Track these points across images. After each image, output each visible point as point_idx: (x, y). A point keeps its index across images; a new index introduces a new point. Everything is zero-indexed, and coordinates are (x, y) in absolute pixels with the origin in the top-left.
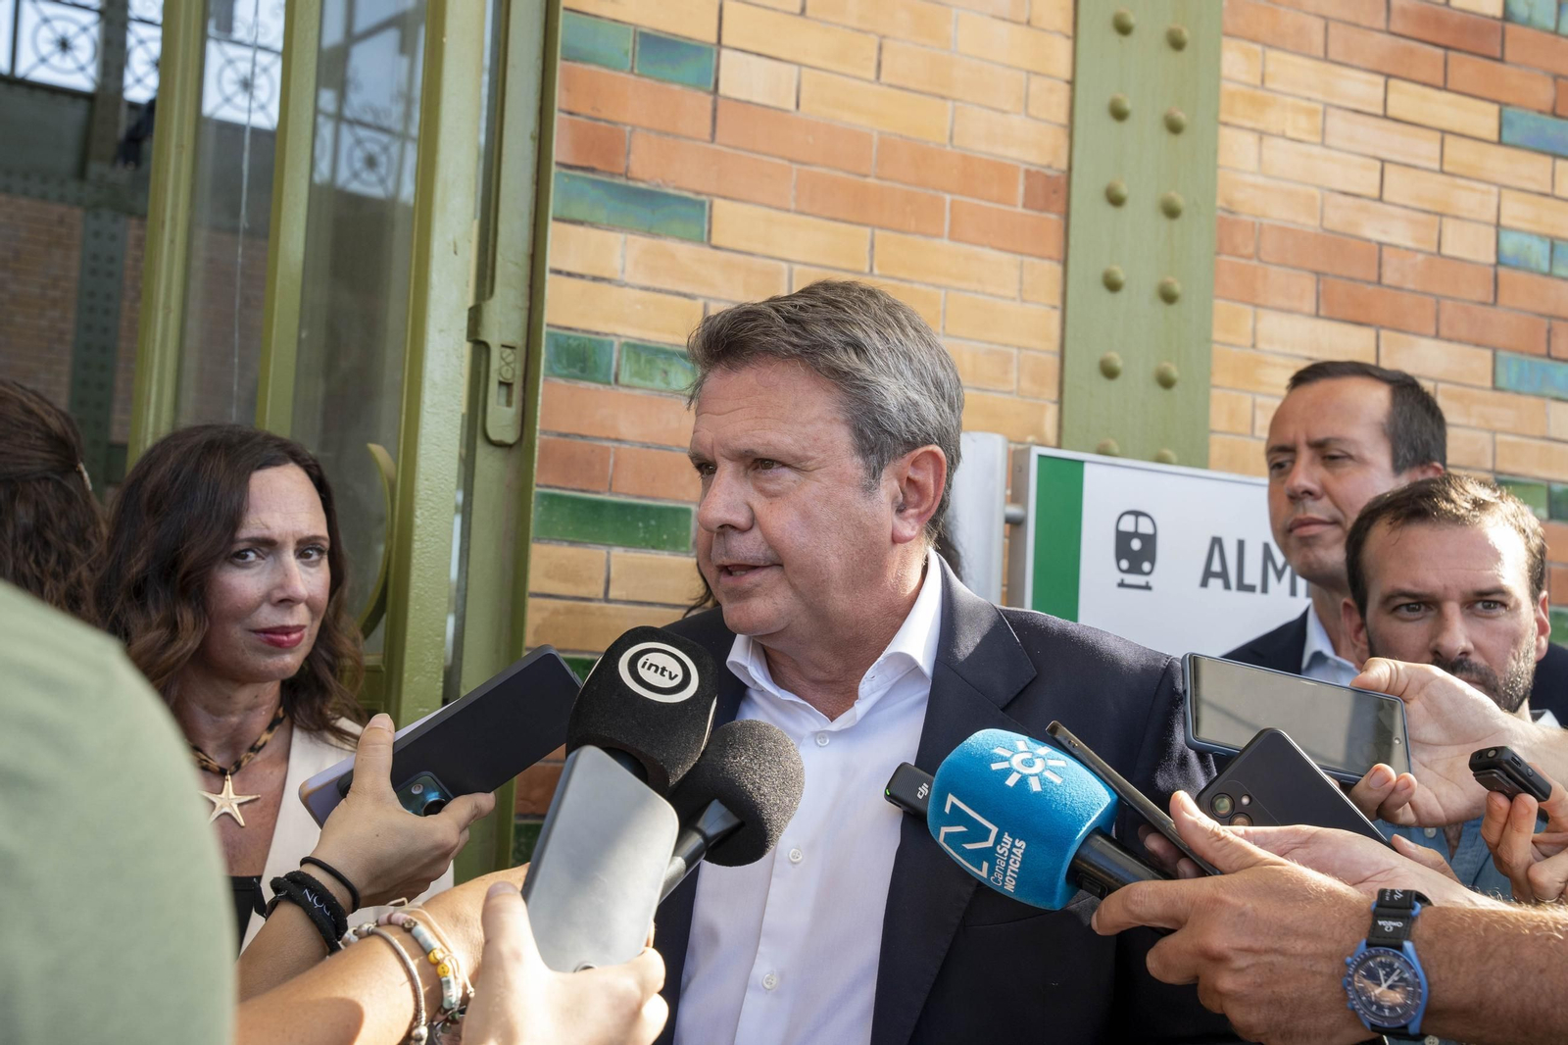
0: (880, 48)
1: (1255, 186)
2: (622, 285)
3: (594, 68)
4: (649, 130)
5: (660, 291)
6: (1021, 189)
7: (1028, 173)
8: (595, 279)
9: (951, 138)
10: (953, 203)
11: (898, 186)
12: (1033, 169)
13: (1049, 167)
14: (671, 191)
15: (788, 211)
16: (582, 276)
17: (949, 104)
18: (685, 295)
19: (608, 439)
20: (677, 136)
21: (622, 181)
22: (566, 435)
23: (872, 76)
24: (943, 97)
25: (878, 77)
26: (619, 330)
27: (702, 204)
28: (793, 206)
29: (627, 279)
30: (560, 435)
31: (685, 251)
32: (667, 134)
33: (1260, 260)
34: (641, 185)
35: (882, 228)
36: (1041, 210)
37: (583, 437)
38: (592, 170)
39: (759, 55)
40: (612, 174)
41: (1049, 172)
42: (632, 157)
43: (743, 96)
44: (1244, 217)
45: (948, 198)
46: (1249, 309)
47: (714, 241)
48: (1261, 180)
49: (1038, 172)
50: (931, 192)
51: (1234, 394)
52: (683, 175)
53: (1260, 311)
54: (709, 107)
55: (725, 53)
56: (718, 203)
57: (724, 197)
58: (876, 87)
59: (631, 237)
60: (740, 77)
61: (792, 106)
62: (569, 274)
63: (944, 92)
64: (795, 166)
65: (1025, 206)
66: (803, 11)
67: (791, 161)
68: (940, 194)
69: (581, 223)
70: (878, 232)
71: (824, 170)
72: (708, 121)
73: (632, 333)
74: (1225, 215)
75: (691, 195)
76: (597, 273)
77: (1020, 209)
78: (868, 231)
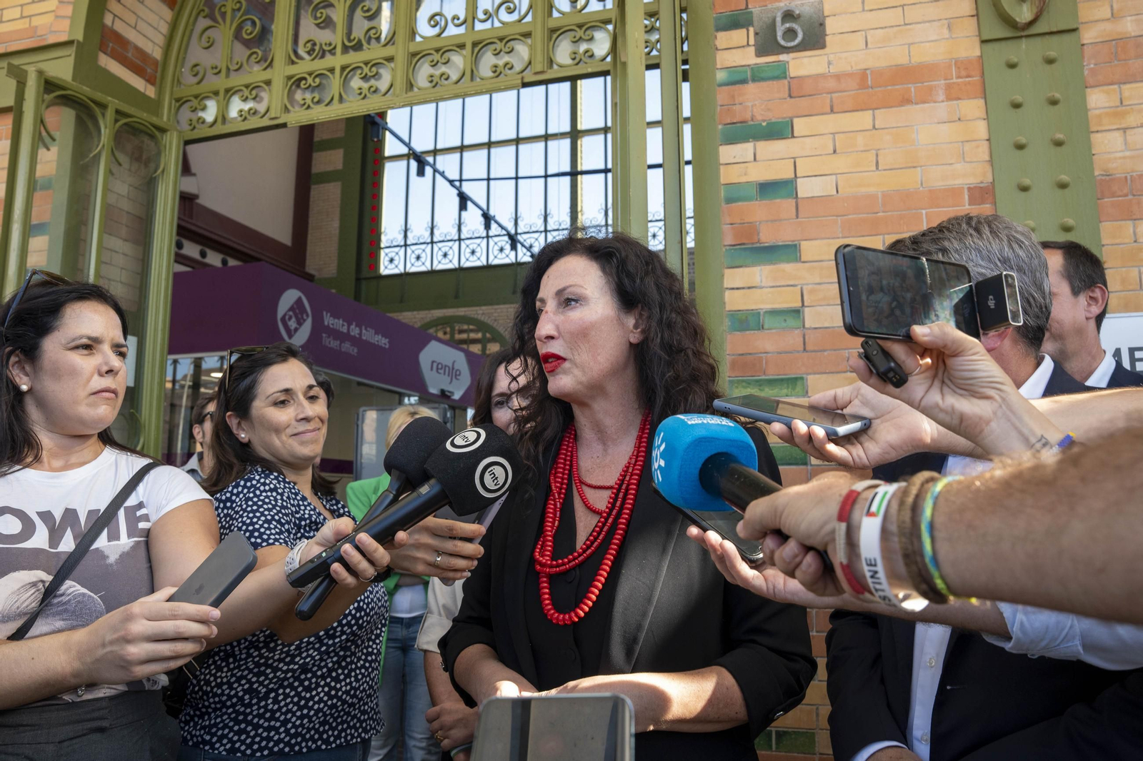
0: (877, 155)
1: (1124, 158)
2: (762, 288)
3: (740, 203)
4: (767, 221)
5: (780, 286)
6: (966, 197)
7: (969, 189)
8: (749, 288)
9: (922, 184)
10: (926, 214)
11: (896, 213)
12: (972, 186)
13: (982, 182)
14: (780, 244)
15: (838, 238)
16: (743, 288)
17: (919, 169)
18: (792, 286)
19: (761, 353)
20: (780, 220)
21: (758, 245)
22: (742, 355)
23: (874, 168)
24: (914, 167)
25: (877, 168)
26: (762, 306)
27: (795, 245)
28: (841, 235)
29: (763, 285)
30: (740, 355)
31: (788, 267)
32: (776, 221)
33: (1134, 195)
34: (767, 245)
35: (888, 234)
36: (980, 205)
37: (750, 354)
38: (744, 244)
39: (816, 176)
40: (753, 244)
41: (982, 185)
42: (761, 234)
43: (810, 195)
44: (1118, 175)
45: (924, 212)
46: (1130, 223)
47: (802, 260)
48: (1128, 153)
49: (975, 187)
50: (914, 211)
51: (1124, 269)
52: (784, 235)
53: (1137, 222)
54: (794, 204)
55: (798, 180)
56: (803, 243)
57: (806, 240)
58: (877, 172)
59: (763, 267)
60: (806, 188)
61: (835, 193)
62: (738, 289)
63: (915, 165)
64: (839, 218)
65: (969, 205)
66: (835, 152)
67: (837, 216)
68: (919, 211)
69: (741, 267)
70: (886, 236)
71: (854, 216)
72: (794, 210)
73: (768, 306)
74: (1103, 178)
75: (790, 243)
76: (749, 285)
77: (967, 207)
78: (881, 237)
